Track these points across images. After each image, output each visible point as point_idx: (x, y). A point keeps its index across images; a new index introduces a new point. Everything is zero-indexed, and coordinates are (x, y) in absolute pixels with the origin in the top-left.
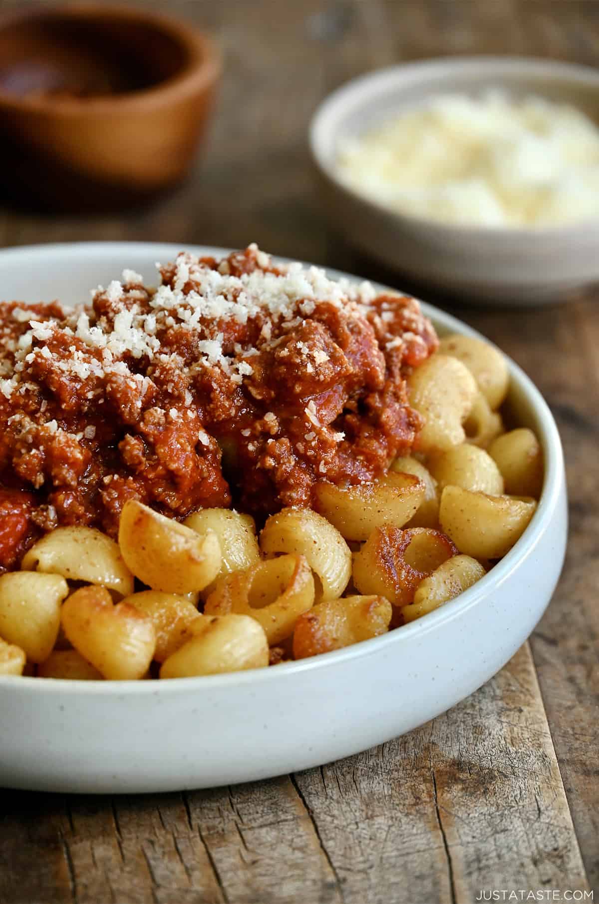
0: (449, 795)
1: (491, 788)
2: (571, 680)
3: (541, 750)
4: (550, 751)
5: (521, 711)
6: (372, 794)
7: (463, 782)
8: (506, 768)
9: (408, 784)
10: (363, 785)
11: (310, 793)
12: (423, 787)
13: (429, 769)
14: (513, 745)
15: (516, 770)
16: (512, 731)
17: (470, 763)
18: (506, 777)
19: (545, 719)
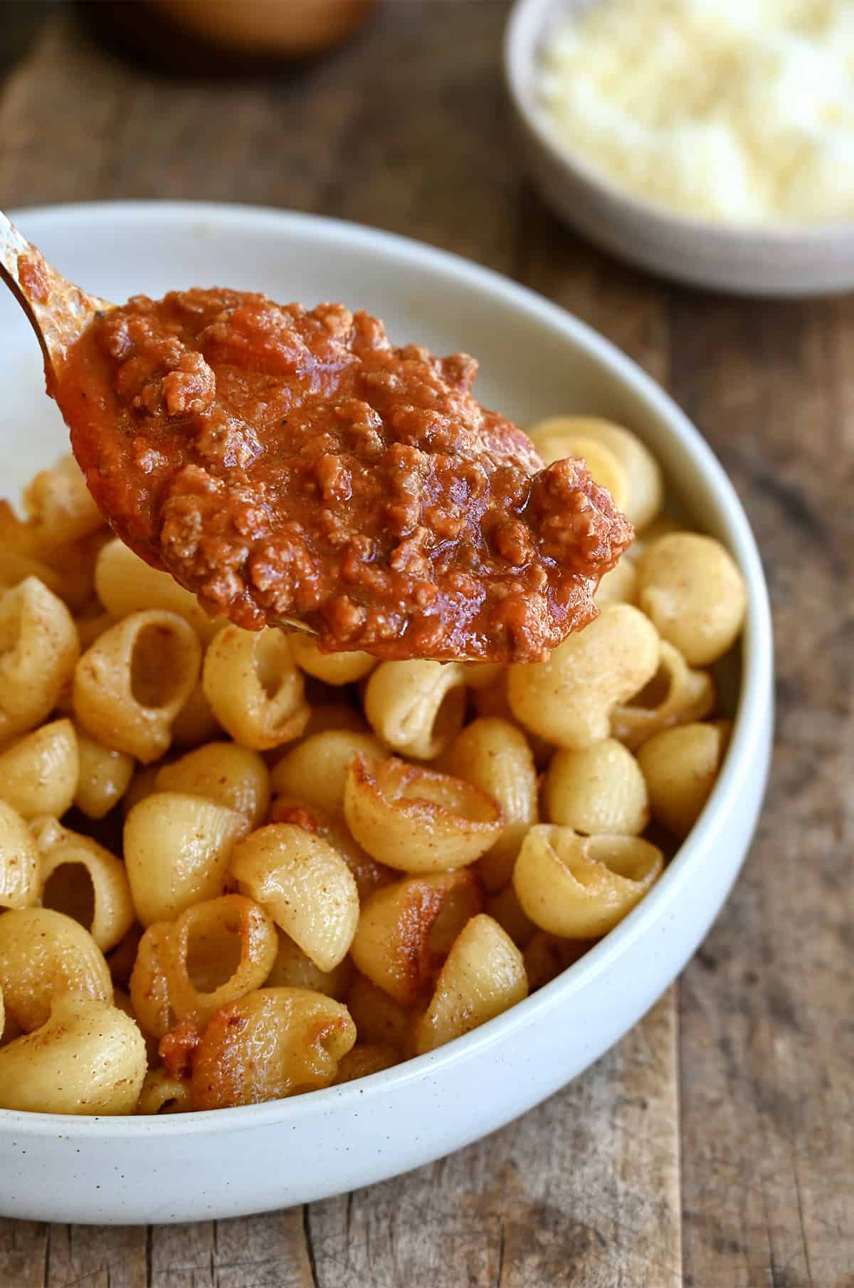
0: (518, 1276)
1: (580, 1266)
2: (725, 1045)
3: (662, 1192)
4: (674, 1194)
5: (644, 1106)
6: (411, 1263)
7: (542, 1249)
8: (606, 1227)
9: (466, 1248)
10: (402, 1244)
11: (325, 1255)
12: (484, 1256)
13: (499, 1218)
14: (624, 1178)
15: (621, 1232)
16: (626, 1148)
17: (558, 1211)
18: (604, 1243)
19: (674, 1123)
